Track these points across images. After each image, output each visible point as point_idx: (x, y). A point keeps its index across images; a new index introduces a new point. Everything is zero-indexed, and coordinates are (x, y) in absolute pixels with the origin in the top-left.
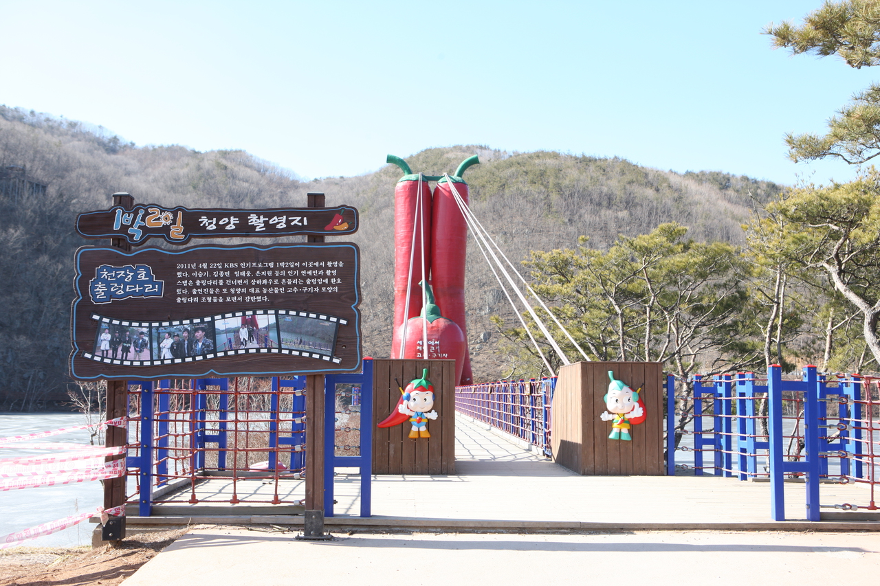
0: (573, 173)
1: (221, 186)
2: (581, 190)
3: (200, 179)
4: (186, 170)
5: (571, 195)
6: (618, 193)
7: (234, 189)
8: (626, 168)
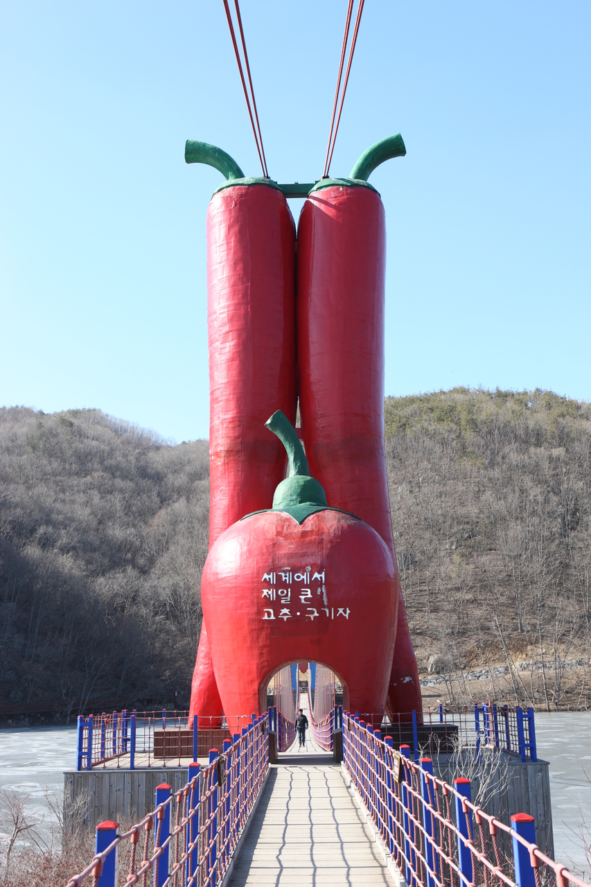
0: (489, 408)
1: (65, 445)
2: (502, 425)
3: (41, 439)
4: (25, 429)
5: (490, 432)
6: (549, 428)
7: (80, 448)
8: (551, 401)
